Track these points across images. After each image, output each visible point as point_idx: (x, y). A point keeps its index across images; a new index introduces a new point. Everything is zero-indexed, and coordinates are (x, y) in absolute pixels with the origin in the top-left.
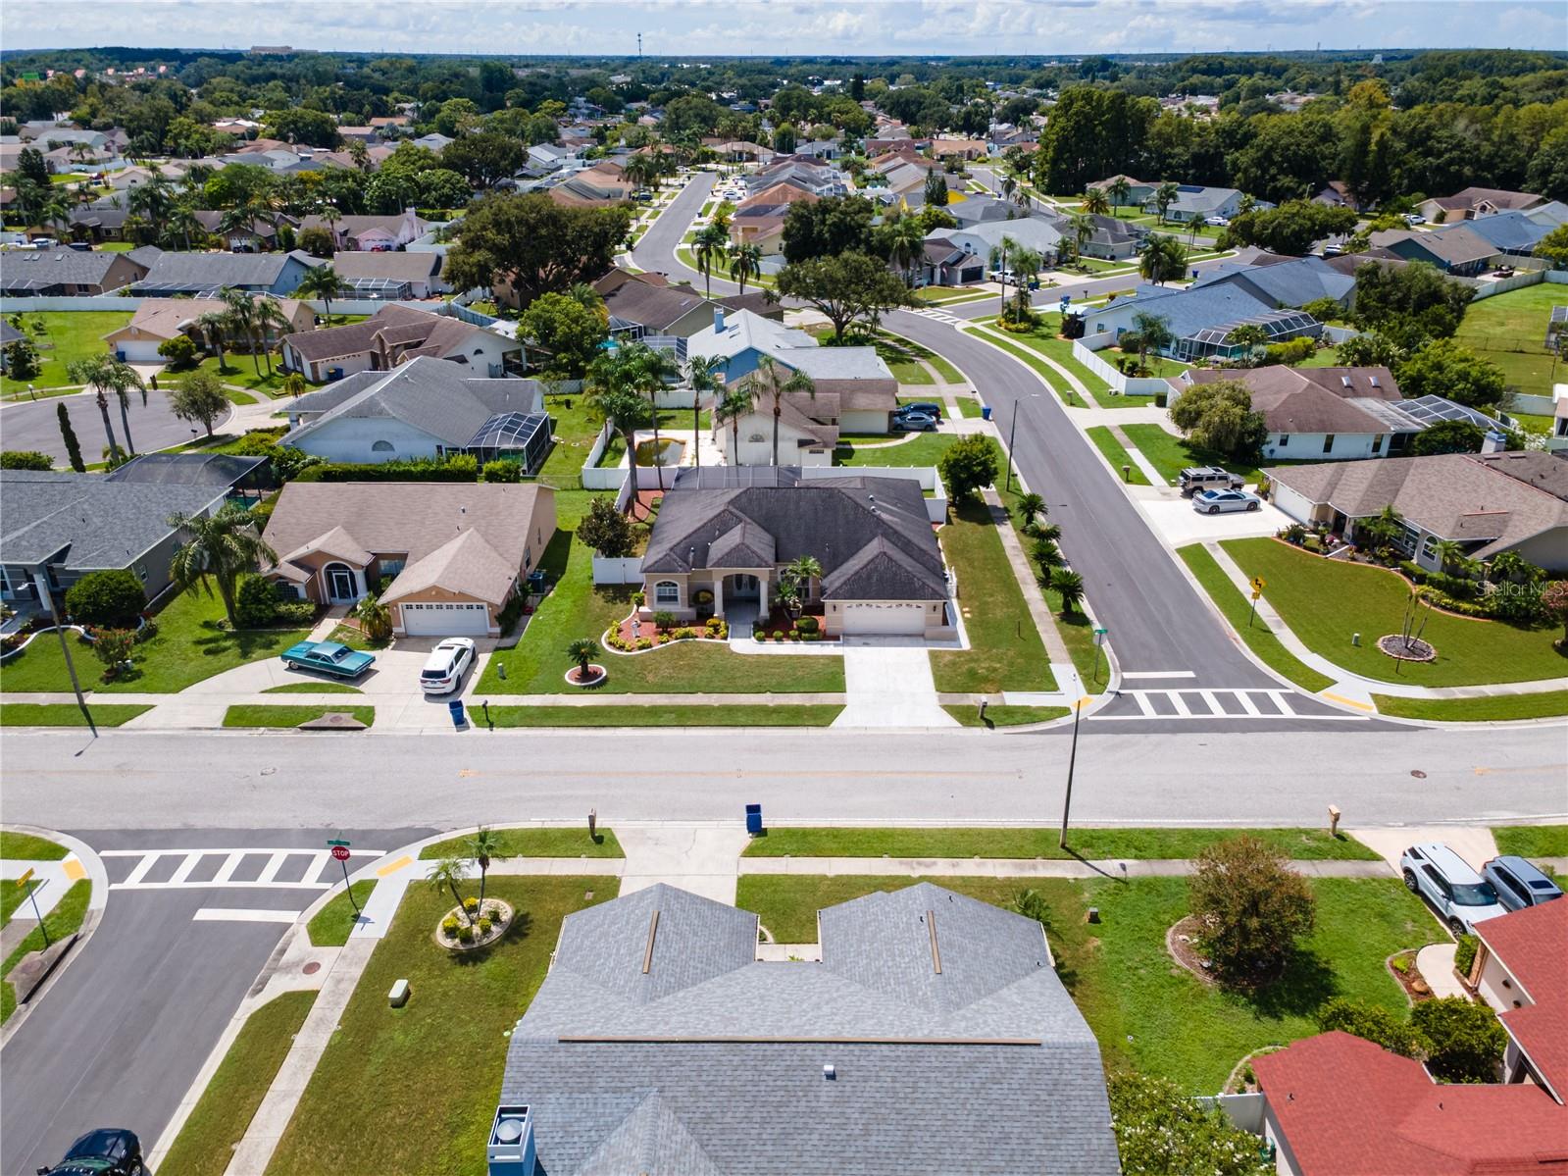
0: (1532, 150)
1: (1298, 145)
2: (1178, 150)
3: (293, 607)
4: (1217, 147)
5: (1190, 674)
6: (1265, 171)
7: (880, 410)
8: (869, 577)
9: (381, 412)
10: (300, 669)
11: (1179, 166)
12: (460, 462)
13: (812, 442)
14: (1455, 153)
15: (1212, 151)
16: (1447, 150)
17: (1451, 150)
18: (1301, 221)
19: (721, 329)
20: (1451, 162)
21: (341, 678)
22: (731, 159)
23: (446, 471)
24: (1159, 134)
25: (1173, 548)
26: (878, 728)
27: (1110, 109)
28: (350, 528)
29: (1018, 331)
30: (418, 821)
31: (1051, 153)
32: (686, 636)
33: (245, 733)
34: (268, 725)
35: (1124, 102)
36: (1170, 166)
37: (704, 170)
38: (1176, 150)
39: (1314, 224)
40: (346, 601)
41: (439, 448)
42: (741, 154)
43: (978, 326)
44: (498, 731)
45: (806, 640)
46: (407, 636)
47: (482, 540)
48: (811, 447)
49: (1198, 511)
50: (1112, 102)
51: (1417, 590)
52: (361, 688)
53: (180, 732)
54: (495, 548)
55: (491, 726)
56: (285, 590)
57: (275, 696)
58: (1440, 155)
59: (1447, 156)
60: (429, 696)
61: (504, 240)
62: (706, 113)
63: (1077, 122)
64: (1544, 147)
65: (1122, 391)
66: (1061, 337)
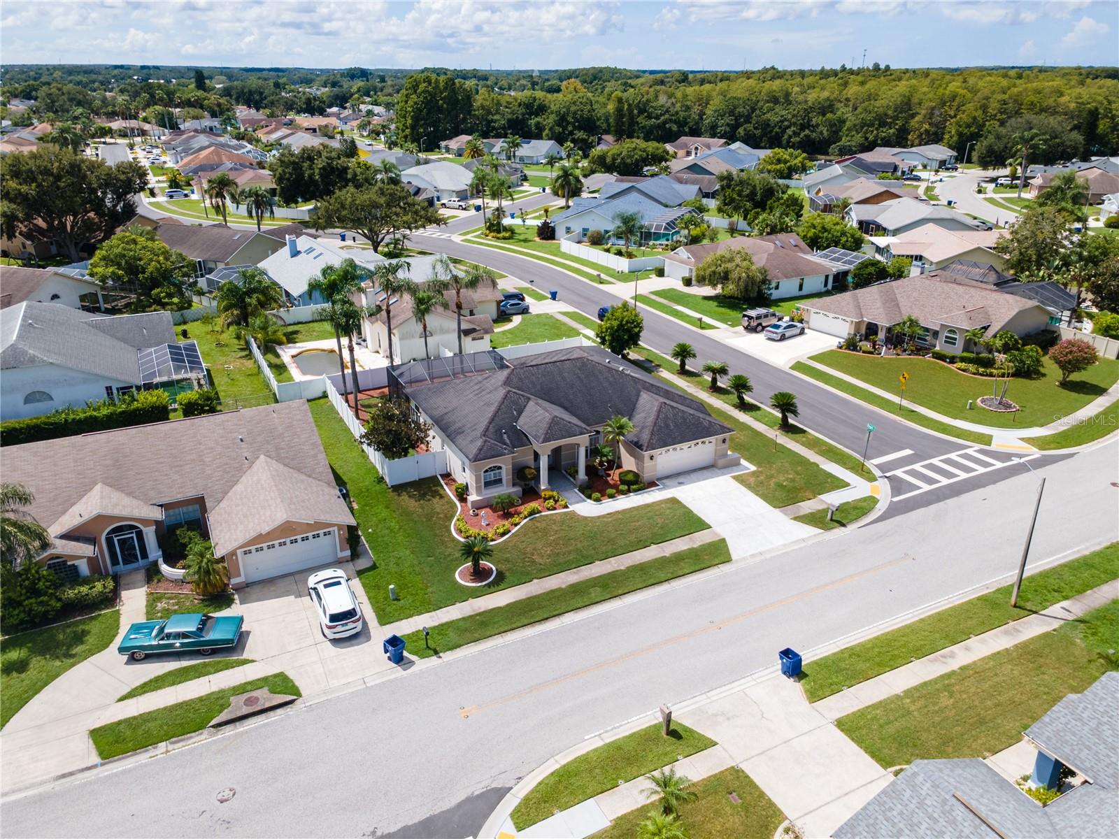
0: (702, 114)
1: (582, 111)
2: (497, 117)
3: (84, 589)
4: (523, 114)
5: (908, 452)
6: (565, 128)
7: (489, 301)
8: (667, 426)
9: (32, 360)
10: (149, 657)
11: (500, 128)
12: (145, 399)
13: (474, 330)
14: (667, 116)
15: (520, 117)
16: (661, 115)
17: (664, 114)
18: (640, 153)
19: (295, 253)
20: (665, 122)
21: (214, 652)
22: (123, 134)
23: (137, 409)
24: (483, 107)
25: (787, 368)
26: (769, 551)
27: (446, 88)
28: (115, 483)
29: (505, 238)
30: (475, 786)
31: (409, 121)
32: (532, 513)
33: (142, 758)
34: (166, 737)
35: (454, 84)
36: (494, 128)
37: (104, 143)
38: (495, 117)
39: (648, 155)
40: (134, 565)
41: (109, 389)
42: (132, 130)
43: (469, 237)
44: (448, 656)
45: (635, 491)
46: (248, 585)
47: (282, 467)
48: (474, 335)
49: (770, 339)
50: (446, 83)
51: (953, 367)
52: (246, 655)
53: (47, 788)
54: (299, 470)
55: (436, 653)
56: (64, 571)
57: (141, 699)
58: (657, 118)
59: (662, 118)
60: (336, 642)
61: (30, 190)
62: (80, 97)
63: (425, 98)
64: (708, 112)
65: (626, 271)
66: (537, 239)
